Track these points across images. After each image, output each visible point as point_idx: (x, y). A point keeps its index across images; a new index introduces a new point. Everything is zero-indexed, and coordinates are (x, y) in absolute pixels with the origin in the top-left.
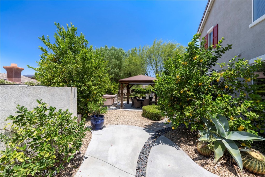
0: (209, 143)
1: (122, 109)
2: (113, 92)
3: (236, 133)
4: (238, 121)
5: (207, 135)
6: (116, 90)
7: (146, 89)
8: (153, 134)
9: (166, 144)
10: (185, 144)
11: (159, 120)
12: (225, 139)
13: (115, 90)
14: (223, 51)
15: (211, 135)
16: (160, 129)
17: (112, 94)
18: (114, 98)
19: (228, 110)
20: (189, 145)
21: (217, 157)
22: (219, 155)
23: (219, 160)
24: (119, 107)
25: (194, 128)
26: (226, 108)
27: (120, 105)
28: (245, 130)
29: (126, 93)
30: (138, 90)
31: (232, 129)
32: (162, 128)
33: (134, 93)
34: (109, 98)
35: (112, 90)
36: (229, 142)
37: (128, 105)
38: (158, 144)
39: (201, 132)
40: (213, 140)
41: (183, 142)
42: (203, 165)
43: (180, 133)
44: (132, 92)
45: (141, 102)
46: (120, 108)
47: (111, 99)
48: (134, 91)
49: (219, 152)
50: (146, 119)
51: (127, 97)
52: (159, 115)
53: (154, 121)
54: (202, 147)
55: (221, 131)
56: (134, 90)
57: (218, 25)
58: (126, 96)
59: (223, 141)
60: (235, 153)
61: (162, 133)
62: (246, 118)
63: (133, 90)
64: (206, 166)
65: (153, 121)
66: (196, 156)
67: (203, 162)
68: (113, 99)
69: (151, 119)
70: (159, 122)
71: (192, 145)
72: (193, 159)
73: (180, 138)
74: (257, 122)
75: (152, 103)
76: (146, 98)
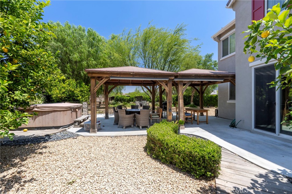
1: (94, 132)
2: (79, 98)
6: (85, 96)
7: (129, 97)
13: (82, 96)
17: (78, 101)
18: (77, 110)
24: (87, 128)
27: (89, 125)
29: (102, 102)
30: (119, 98)
33: (113, 101)
34: (64, 111)
35: (77, 96)
37: (107, 120)
44: (111, 100)
46: (89, 131)
47: (70, 111)
48: (114, 99)
51: (105, 106)
56: (114, 97)
58: (103, 105)
63: (112, 98)
68: (76, 112)
75: (153, 115)
76: (138, 108)
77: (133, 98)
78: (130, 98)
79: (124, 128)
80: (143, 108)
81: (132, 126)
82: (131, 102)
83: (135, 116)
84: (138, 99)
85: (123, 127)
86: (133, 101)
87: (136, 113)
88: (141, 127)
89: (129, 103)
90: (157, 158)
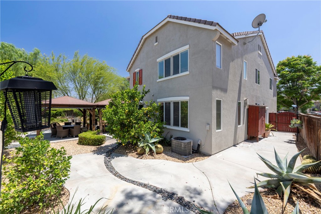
0: (144, 146)
3: (153, 139)
4: (154, 133)
5: (142, 143)
8: (105, 154)
9: (118, 157)
10: (129, 153)
11: (102, 144)
12: (149, 143)
14: (146, 93)
15: (144, 142)
16: (108, 150)
19: (150, 129)
20: (133, 153)
21: (147, 152)
22: (147, 151)
23: (148, 154)
25: (135, 142)
26: (149, 128)
28: (156, 137)
31: (152, 138)
32: (109, 149)
36: (151, 144)
38: (113, 159)
39: (139, 143)
40: (145, 144)
41: (128, 153)
42: (141, 159)
43: (124, 148)
45: (69, 129)
49: (147, 150)
50: (86, 146)
52: (101, 140)
53: (97, 146)
54: (140, 150)
55: (148, 139)
57: (142, 70)
59: (149, 144)
60: (153, 148)
61: (111, 152)
62: (156, 131)
64: (143, 158)
65: (95, 147)
66: (137, 156)
67: (141, 157)
69: (94, 145)
70: (102, 145)
71: (134, 152)
72: (137, 158)
73: (125, 151)
74: (160, 133)
75: (83, 129)
76: (71, 124)
77: (61, 112)
78: (56, 113)
79: (62, 138)
80: (76, 124)
81: (68, 136)
82: (58, 117)
83: (69, 131)
84: (67, 113)
85: (60, 138)
86: (60, 115)
87: (70, 128)
88: (74, 136)
89: (56, 118)
90: (83, 144)
